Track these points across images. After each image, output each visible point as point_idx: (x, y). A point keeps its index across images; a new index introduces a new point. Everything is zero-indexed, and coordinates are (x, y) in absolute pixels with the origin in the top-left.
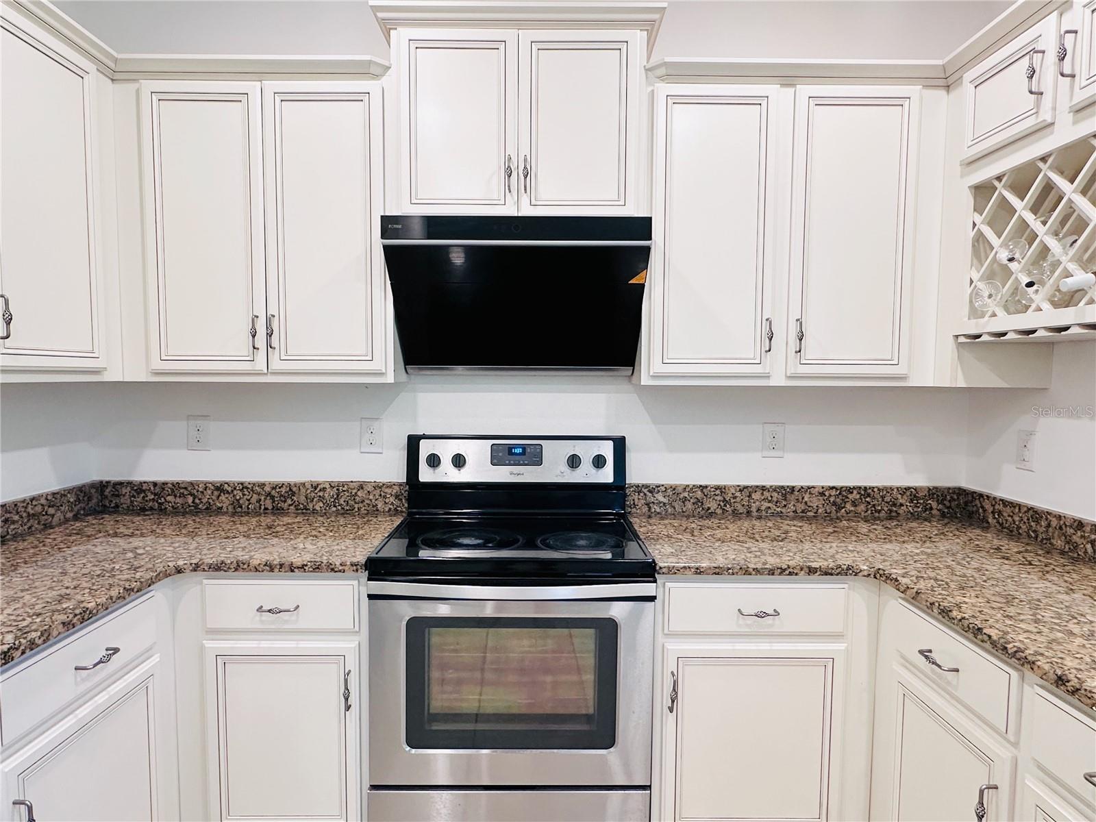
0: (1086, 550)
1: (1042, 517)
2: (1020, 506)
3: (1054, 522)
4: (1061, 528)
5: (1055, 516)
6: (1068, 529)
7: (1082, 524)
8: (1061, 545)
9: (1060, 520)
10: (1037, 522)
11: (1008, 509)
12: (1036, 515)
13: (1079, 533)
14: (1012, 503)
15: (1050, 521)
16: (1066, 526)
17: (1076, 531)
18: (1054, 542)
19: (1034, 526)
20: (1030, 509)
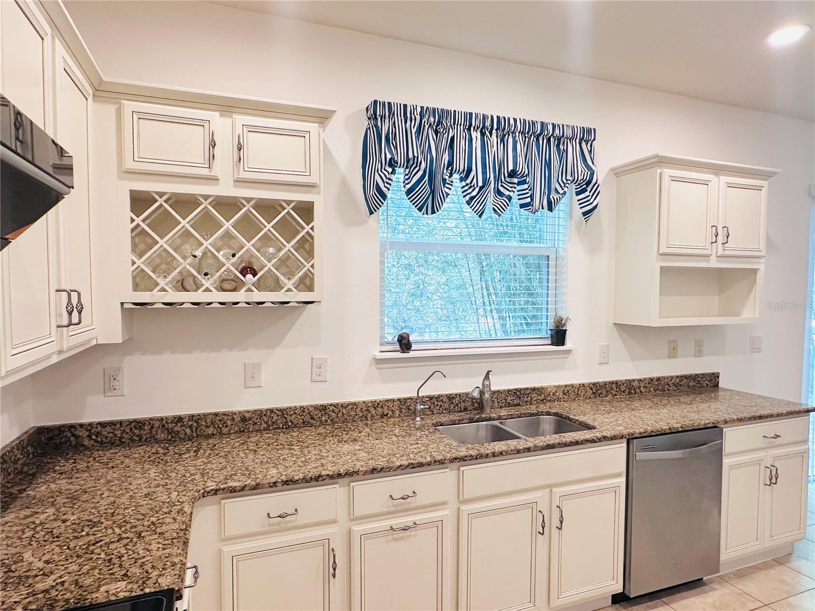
0: (185, 433)
1: (145, 424)
2: (121, 423)
3: (157, 424)
4: (163, 426)
5: (158, 420)
6: (170, 424)
7: (181, 418)
8: (164, 437)
9: (162, 421)
10: (141, 428)
11: (108, 429)
12: (139, 424)
13: (179, 424)
14: (112, 423)
15: (153, 424)
16: (168, 423)
17: (176, 424)
18: (158, 437)
19: (138, 432)
20: (130, 422)
